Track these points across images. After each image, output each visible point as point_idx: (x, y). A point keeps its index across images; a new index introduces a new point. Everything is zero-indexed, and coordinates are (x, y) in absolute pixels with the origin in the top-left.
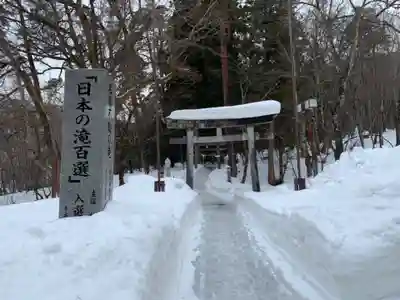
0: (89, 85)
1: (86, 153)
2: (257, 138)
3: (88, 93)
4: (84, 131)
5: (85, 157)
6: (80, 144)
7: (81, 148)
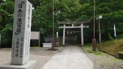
0: (22, 4)
1: (20, 25)
2: (84, 27)
3: (21, 7)
4: (20, 19)
5: (20, 27)
6: (19, 22)
7: (19, 24)
